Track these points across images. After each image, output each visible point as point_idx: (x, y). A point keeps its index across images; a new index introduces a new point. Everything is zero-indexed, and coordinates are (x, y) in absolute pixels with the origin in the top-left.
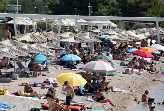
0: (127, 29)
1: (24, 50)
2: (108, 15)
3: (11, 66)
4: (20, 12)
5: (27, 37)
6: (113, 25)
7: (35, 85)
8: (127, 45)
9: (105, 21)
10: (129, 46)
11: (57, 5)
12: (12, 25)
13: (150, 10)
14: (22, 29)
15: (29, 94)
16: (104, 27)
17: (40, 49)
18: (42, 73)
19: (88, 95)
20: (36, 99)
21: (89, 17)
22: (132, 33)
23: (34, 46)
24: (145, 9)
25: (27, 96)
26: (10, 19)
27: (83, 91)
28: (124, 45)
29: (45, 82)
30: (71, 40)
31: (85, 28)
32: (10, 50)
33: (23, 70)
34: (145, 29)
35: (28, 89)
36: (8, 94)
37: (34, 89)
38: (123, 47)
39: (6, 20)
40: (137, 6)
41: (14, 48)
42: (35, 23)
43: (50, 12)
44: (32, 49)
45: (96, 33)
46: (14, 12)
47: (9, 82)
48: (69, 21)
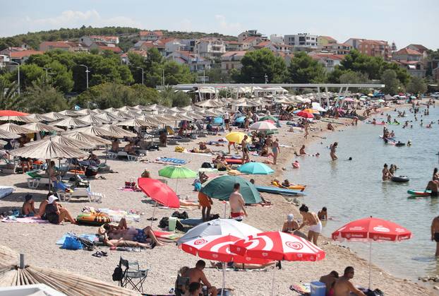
0: (297, 94)
1: (201, 114)
2: (281, 83)
3: (193, 128)
4: (206, 82)
5: (207, 103)
6: (285, 90)
7: (210, 144)
8: (292, 107)
9: (278, 88)
10: (295, 108)
11: (239, 76)
12: (198, 94)
13: (316, 78)
14: (207, 96)
15: (203, 151)
16: (277, 93)
17: (216, 113)
18: (218, 133)
19: (254, 151)
20: (209, 155)
21: (266, 85)
22: (300, 98)
23: (211, 110)
24: (312, 78)
25: (202, 153)
26: (197, 89)
27: (251, 148)
28: (290, 107)
29: (220, 141)
30: (245, 105)
31: (261, 94)
32: (189, 114)
33: (202, 131)
34: (311, 94)
35: (202, 147)
36: (185, 151)
37: (208, 146)
38: (290, 109)
39: (194, 89)
40: (306, 75)
41: (193, 112)
42: (218, 91)
43: (234, 82)
44: (209, 113)
45: (270, 99)
46: (201, 82)
47: (189, 141)
48: (246, 88)
